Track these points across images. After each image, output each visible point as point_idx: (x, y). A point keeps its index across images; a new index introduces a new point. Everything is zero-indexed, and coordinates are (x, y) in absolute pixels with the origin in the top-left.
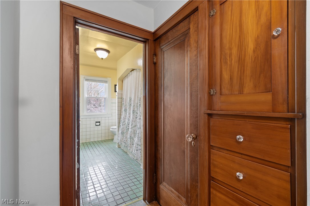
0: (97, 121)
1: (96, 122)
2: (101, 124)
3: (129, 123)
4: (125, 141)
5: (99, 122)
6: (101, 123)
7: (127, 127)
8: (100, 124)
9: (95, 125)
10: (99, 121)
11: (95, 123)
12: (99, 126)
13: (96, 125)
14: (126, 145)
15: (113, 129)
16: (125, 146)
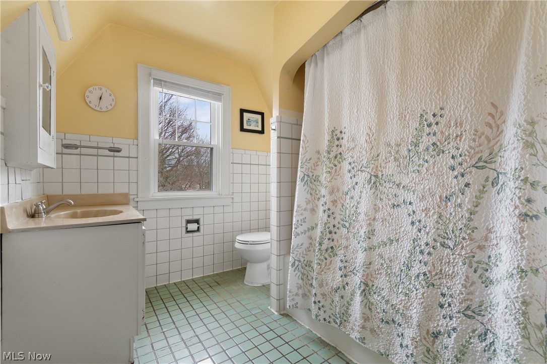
0: (190, 218)
1: (189, 222)
2: (201, 228)
3: (332, 228)
4: (319, 298)
5: (197, 221)
6: (201, 222)
7: (326, 241)
8: (198, 227)
9: (184, 229)
10: (195, 217)
11: (184, 224)
12: (195, 234)
13: (188, 232)
14: (321, 312)
15: (245, 243)
16: (317, 316)
